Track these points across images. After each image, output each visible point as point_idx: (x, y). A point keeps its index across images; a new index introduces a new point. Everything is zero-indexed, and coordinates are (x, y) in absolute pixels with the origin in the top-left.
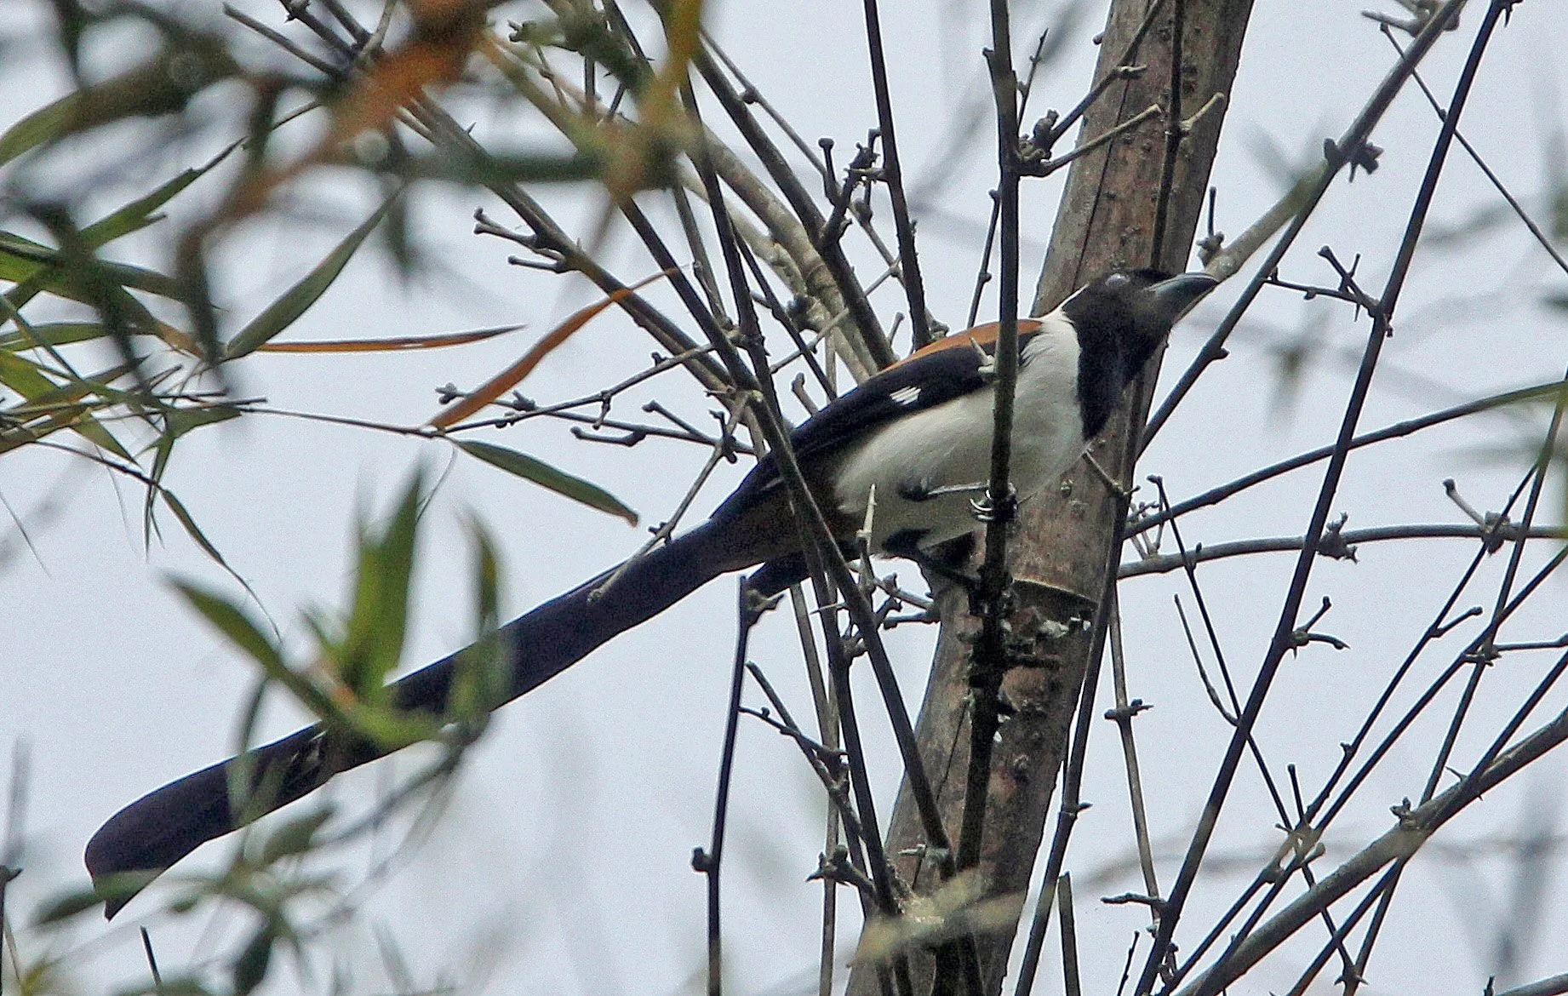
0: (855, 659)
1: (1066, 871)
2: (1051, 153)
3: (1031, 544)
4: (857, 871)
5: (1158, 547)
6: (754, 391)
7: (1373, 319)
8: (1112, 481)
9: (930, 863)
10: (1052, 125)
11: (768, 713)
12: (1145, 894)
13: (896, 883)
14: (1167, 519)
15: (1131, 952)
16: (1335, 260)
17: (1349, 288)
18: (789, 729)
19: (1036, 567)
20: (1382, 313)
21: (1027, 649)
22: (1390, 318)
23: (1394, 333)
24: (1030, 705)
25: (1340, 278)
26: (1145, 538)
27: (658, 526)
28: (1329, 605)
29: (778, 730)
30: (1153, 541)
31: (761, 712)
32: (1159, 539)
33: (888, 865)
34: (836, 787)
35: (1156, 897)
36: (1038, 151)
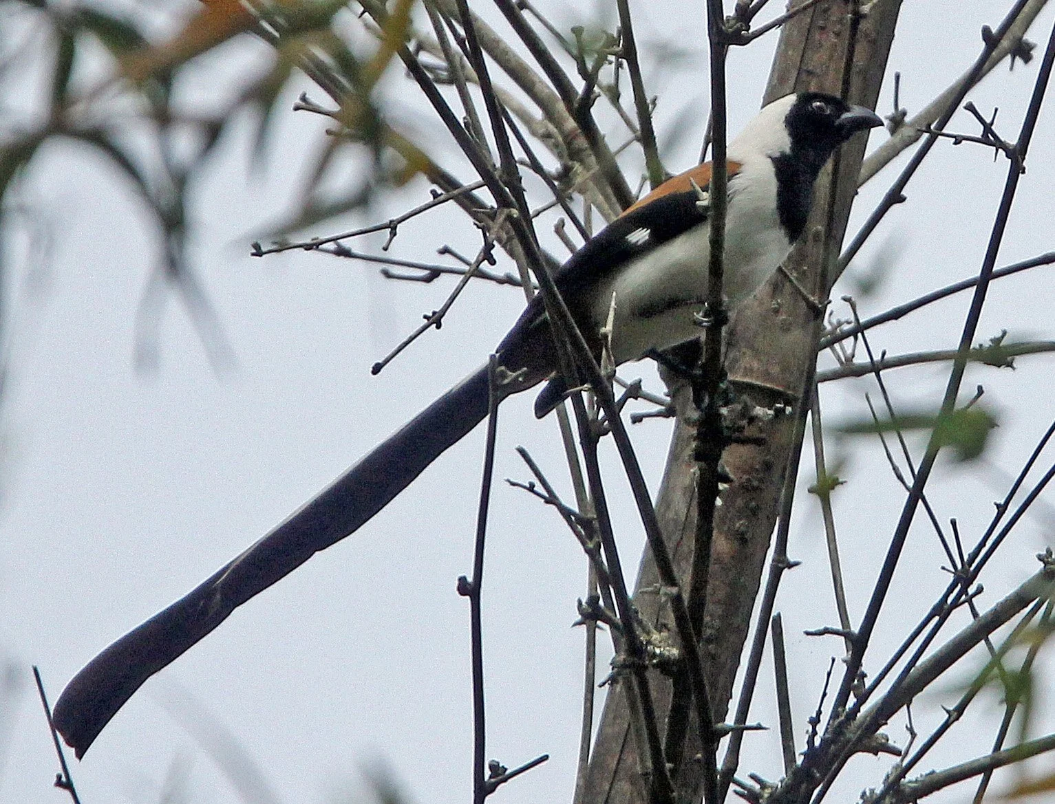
0: (601, 438)
1: (777, 612)
2: (750, 26)
3: (749, 352)
4: (609, 613)
5: (853, 356)
6: (512, 209)
7: (1010, 160)
8: (809, 296)
9: (663, 599)
10: (751, 4)
11: (534, 486)
12: (840, 627)
13: (640, 623)
14: (858, 332)
15: (829, 674)
16: (976, 111)
17: (989, 135)
18: (551, 499)
19: (751, 370)
20: (1017, 155)
21: (740, 429)
22: (1024, 159)
23: (1026, 171)
24: (749, 480)
25: (982, 127)
26: (842, 349)
27: (431, 314)
28: (983, 392)
29: (543, 500)
30: (849, 352)
31: (528, 486)
32: (854, 350)
33: (633, 607)
34: (591, 545)
35: (848, 630)
36: (739, 25)
